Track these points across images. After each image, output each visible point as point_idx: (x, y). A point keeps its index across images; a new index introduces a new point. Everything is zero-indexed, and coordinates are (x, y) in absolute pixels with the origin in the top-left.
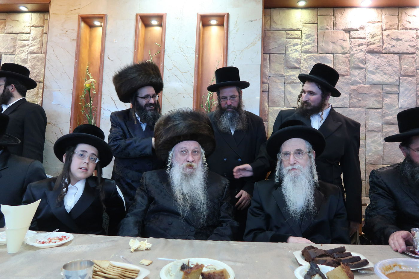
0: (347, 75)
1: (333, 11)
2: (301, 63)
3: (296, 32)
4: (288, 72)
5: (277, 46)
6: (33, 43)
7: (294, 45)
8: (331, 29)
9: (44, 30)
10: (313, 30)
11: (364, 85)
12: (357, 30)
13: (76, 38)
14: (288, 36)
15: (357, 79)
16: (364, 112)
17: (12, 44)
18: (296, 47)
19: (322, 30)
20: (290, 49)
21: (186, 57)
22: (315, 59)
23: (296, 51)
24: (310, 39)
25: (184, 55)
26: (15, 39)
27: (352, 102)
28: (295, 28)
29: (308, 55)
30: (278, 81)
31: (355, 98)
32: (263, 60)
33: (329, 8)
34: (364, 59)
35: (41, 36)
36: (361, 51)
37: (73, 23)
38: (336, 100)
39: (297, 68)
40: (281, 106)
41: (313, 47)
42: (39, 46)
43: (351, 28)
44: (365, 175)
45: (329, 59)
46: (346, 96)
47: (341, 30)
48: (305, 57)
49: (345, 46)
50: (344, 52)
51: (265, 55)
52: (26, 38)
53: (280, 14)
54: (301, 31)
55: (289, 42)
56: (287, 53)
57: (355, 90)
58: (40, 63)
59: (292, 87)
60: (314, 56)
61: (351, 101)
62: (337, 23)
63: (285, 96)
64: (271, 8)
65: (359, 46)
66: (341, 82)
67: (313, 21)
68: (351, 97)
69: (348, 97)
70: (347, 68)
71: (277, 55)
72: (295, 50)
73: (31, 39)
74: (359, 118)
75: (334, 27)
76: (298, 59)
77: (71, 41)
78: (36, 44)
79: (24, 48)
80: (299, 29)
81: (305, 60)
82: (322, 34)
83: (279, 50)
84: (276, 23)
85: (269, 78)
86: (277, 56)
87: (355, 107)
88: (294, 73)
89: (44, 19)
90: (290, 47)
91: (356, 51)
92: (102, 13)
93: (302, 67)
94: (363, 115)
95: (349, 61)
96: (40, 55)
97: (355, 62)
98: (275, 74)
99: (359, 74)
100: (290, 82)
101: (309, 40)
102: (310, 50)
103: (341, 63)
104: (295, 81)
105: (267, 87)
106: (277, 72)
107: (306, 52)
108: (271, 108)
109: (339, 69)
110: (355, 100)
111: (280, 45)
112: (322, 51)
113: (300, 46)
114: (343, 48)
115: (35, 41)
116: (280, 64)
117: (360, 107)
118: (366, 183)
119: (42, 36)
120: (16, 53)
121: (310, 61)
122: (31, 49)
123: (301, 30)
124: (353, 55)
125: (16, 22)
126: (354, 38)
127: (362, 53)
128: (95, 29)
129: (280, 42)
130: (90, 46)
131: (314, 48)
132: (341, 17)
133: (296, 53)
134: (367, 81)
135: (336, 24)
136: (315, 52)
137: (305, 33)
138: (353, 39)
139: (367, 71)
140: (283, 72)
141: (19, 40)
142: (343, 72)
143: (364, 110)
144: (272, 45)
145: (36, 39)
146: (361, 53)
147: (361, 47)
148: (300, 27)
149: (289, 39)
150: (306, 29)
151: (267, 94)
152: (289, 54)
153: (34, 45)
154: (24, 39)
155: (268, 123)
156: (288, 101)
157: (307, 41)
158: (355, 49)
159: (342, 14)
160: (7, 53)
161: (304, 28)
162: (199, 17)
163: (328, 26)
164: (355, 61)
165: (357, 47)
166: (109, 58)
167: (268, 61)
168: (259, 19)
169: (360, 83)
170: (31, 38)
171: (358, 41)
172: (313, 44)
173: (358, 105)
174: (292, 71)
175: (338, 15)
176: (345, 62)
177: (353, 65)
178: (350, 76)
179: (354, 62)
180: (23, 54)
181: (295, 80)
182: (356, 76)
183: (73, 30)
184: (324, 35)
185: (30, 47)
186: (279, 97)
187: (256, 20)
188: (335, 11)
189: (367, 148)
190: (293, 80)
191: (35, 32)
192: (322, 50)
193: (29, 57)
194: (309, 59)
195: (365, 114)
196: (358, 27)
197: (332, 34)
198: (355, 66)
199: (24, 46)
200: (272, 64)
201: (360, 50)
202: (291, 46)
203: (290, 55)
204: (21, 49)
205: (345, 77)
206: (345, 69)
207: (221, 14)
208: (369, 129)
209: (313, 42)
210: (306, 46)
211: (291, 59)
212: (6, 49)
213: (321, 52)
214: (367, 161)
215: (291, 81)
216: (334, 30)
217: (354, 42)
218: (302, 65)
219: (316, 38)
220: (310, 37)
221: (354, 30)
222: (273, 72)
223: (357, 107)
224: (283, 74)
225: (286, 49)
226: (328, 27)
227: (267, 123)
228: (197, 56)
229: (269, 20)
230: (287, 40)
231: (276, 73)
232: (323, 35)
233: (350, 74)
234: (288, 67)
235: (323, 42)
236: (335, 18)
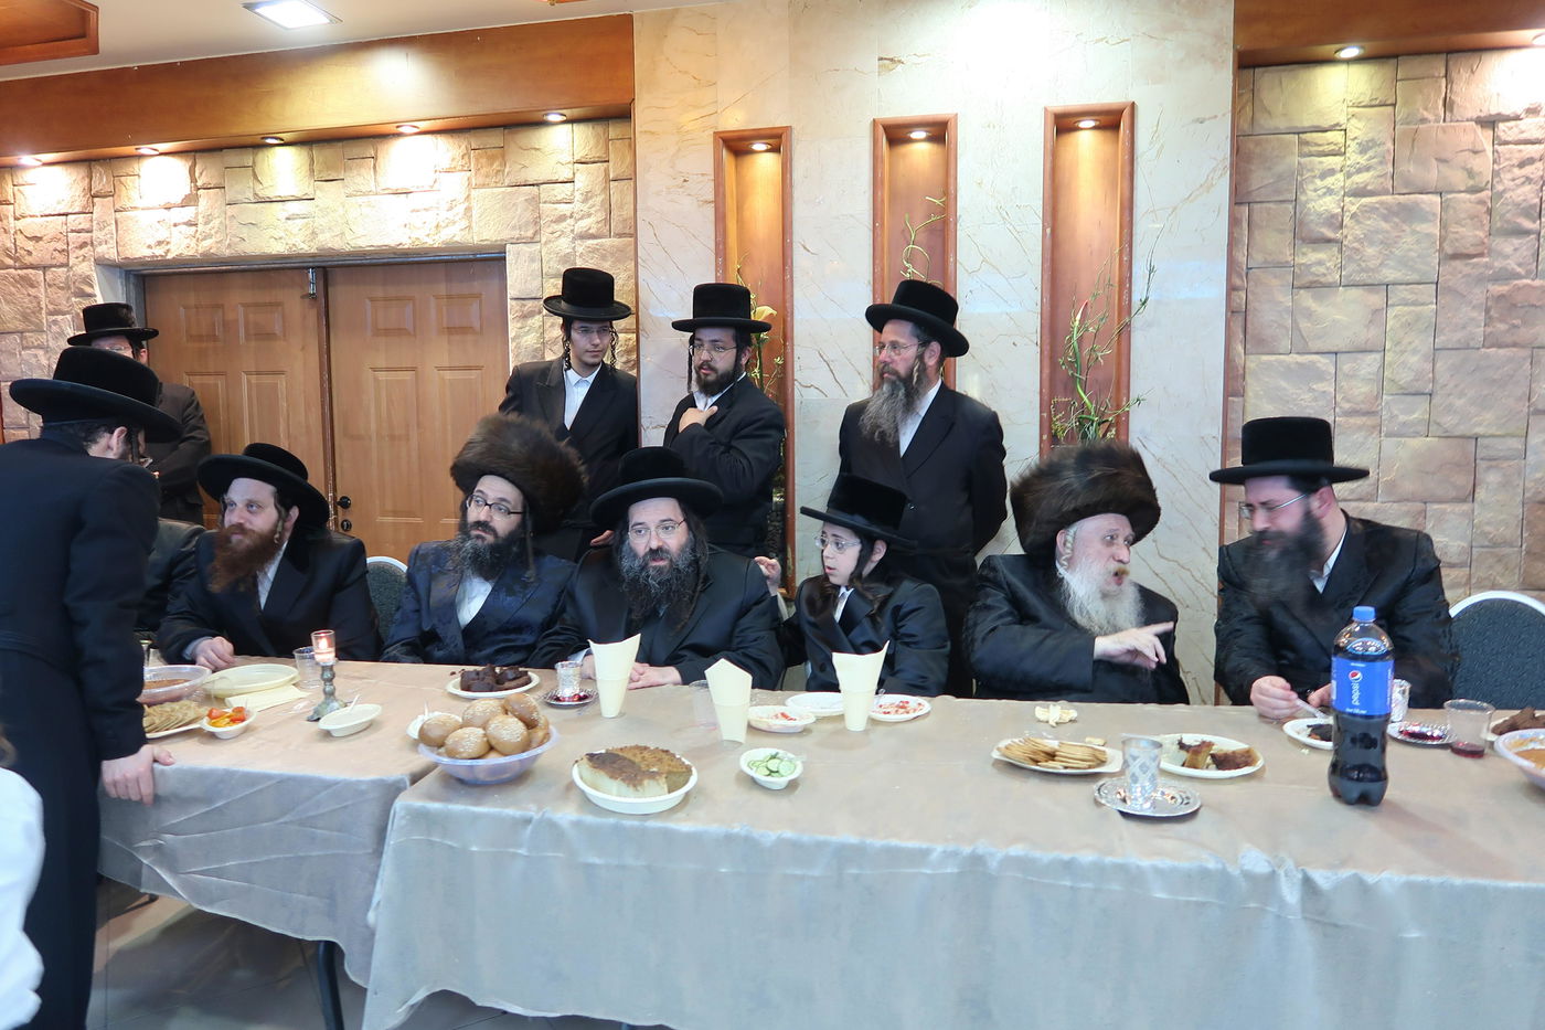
0: (1481, 255)
1: (1443, 64)
2: (1341, 226)
3: (1329, 135)
4: (1304, 254)
5: (1271, 181)
6: (585, 208)
7: (1323, 176)
8: (1437, 121)
9: (611, 170)
10: (1381, 128)
11: (1533, 280)
12: (1517, 118)
13: (711, 197)
14: (1306, 149)
15: (1512, 264)
16: (1524, 359)
17: (528, 216)
18: (1329, 181)
19: (1408, 124)
20: (1311, 187)
21: (1015, 233)
22: (1385, 212)
23: (1330, 191)
24: (1370, 153)
25: (1011, 228)
26: (535, 201)
27: (1491, 333)
28: (1325, 125)
29: (1365, 200)
30: (1275, 282)
31: (1501, 321)
32: (1234, 222)
33: (1434, 56)
34: (1535, 205)
35: (605, 188)
36: (1528, 180)
37: (701, 158)
38: (1444, 329)
39: (1329, 241)
40: (1281, 351)
41: (1378, 176)
42: (601, 216)
43: (1499, 114)
44: (1519, 532)
45: (1428, 209)
46: (1475, 314)
47: (1467, 120)
48: (1354, 209)
49: (1476, 169)
50: (1472, 186)
51: (1236, 207)
52: (563, 196)
53: (1281, 83)
54: (1343, 132)
55: (1309, 167)
56: (1303, 198)
57: (1501, 297)
58: (609, 263)
59: (1316, 298)
60: (1382, 203)
61: (1489, 330)
62: (1457, 100)
63: (1294, 321)
64: (1255, 66)
65: (1522, 165)
66: (1460, 276)
67: (1381, 97)
68: (1490, 318)
69: (1482, 317)
70: (1481, 234)
71: (1271, 205)
72: (1324, 190)
73: (578, 197)
74: (1512, 376)
75: (1447, 113)
76: (1333, 216)
77: (699, 206)
78: (592, 211)
79: (564, 224)
80: (1337, 124)
81: (1353, 216)
82: (1407, 138)
83: (1278, 192)
84: (1269, 113)
85: (1247, 274)
86: (1270, 208)
87: (1500, 346)
88: (1321, 256)
89: (608, 140)
90: (1312, 182)
91: (1512, 183)
92: (778, 124)
93: (1346, 237)
94: (1524, 368)
95: (1490, 212)
96: (606, 242)
97: (1508, 215)
98: (1266, 261)
99: (1516, 250)
100: (1312, 282)
101: (1365, 157)
102: (1369, 188)
103: (1464, 219)
104: (1323, 280)
105: (1241, 299)
106: (1270, 255)
107: (1359, 192)
108: (1252, 357)
109: (1457, 236)
110: (1502, 327)
111: (1280, 177)
112: (1406, 187)
113: (1340, 176)
114: (1471, 173)
115: (591, 202)
116: (1281, 232)
117: (1515, 345)
118: (1524, 553)
119: (607, 189)
120: (543, 240)
121: (1369, 218)
122: (582, 225)
123: (1343, 127)
124: (1500, 194)
125: (533, 151)
126: (1506, 143)
127: (1529, 187)
128: (748, 159)
129: (1280, 168)
130: (740, 208)
131: (1382, 180)
132: (1468, 82)
133: (1328, 199)
134: (1539, 268)
135: (1452, 103)
136: (1386, 192)
137: (1356, 138)
138: (1502, 147)
139: (1542, 240)
140: (1288, 253)
141: (545, 202)
142: (1468, 245)
143: (1526, 353)
144: (1259, 179)
145: (591, 197)
146: (1527, 188)
147: (1528, 170)
148: (1342, 119)
149: (1308, 159)
150: (1360, 125)
151: (1240, 318)
152: (1307, 202)
153: (589, 215)
154: (559, 198)
155: (1244, 401)
156: (1302, 337)
157: (1362, 160)
158: (1509, 176)
159: (1473, 72)
160: (518, 239)
161: (1353, 121)
162: (1051, 120)
163: (1426, 109)
164: (1508, 212)
165: (1516, 170)
166: (805, 248)
167: (1245, 225)
168: (1224, 115)
169: (1519, 276)
170: (577, 194)
171: (1520, 151)
172: (1380, 170)
173: (1509, 339)
174: (1314, 250)
175: (1461, 74)
176: (1477, 217)
177: (1499, 225)
178: (1489, 255)
179: (1504, 215)
180: (562, 240)
181: (1325, 275)
182: (1507, 257)
183: (703, 175)
184: (1414, 140)
185: (577, 220)
186: (1276, 325)
187: (1216, 117)
188: (1451, 63)
189: (1531, 458)
190: (1318, 276)
191: (586, 178)
192: (1407, 183)
193: (580, 249)
194: (1367, 215)
195: (1528, 364)
196: (1519, 109)
197: (1440, 134)
198: (1505, 226)
199: (562, 218)
200: (1257, 233)
201: (1523, 179)
202: (1315, 177)
203: (1310, 206)
204: (556, 227)
205: (1475, 260)
206: (1476, 236)
207: (1114, 107)
208: (1540, 407)
209: (1381, 163)
210: (1360, 175)
211: (1312, 218)
212: (514, 228)
213: (1405, 191)
214: (1527, 495)
215: (1311, 278)
216: (1444, 120)
217: (1507, 156)
218: (1345, 233)
219: (1388, 151)
220: (1371, 148)
221: (1507, 119)
222: (1258, 258)
223: (1507, 346)
224: (1287, 262)
225: (1300, 188)
226: (1426, 114)
227: (1241, 399)
228: (1048, 231)
229: (1250, 104)
230: (1303, 160)
231: (1269, 259)
232: (1410, 140)
233: (1490, 252)
234: (1303, 240)
235: (1409, 160)
236: (1449, 86)
